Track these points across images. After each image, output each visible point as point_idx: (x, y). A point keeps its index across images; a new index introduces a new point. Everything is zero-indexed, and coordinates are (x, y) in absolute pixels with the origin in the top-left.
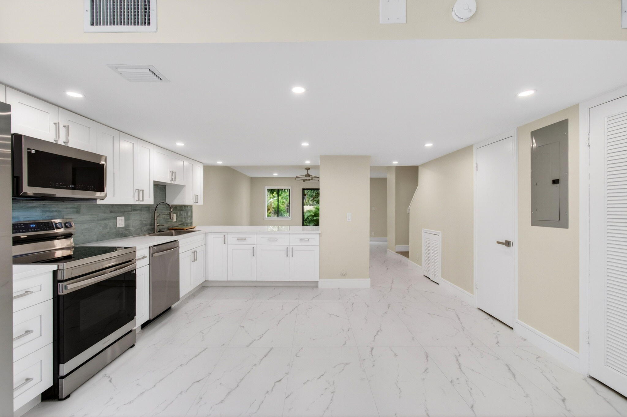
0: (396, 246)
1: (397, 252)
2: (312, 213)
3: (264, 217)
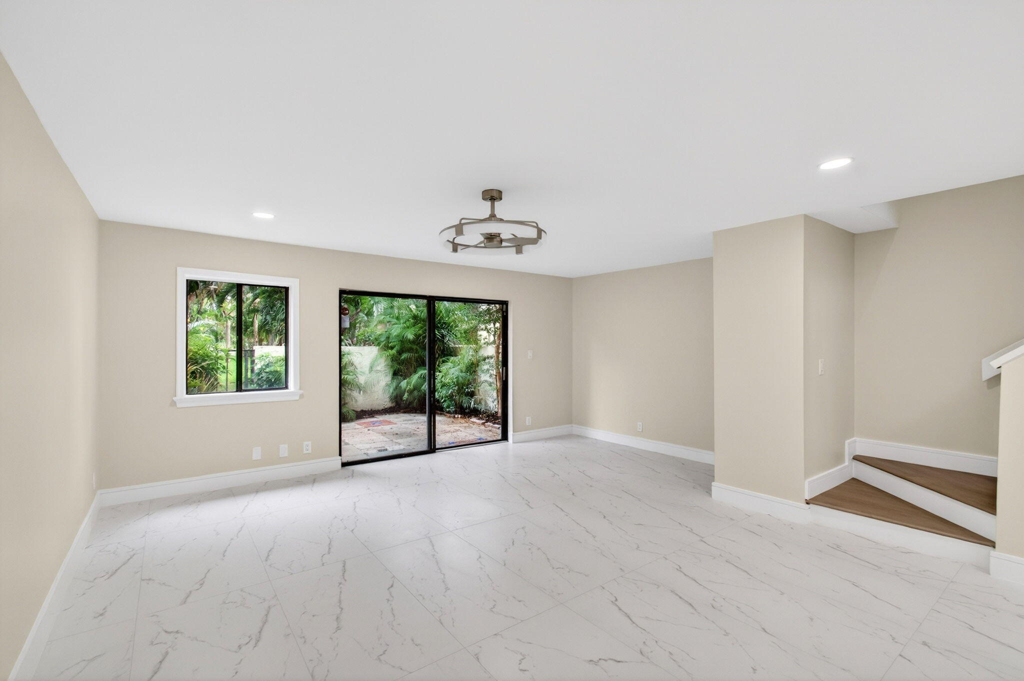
0: (807, 481)
1: (808, 502)
3: (175, 396)
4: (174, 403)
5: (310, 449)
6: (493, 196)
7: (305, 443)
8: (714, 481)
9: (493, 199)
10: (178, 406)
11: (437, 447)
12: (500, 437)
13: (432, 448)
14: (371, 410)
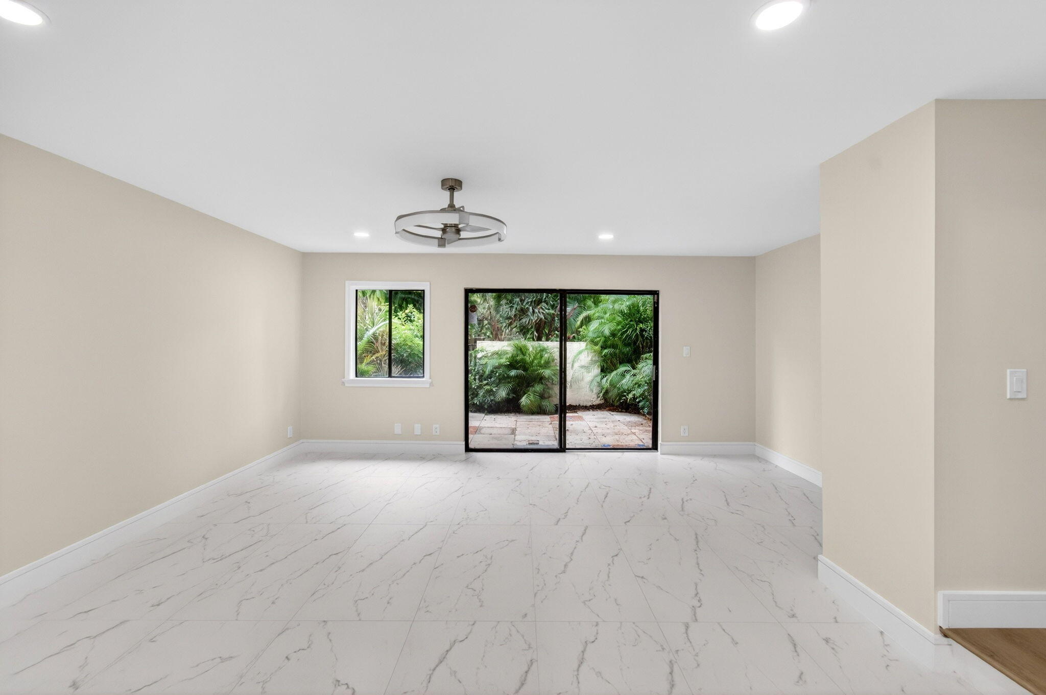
0: (940, 594)
1: (945, 633)
2: (504, 361)
3: (344, 378)
4: (343, 383)
5: (438, 431)
6: (452, 185)
7: (434, 426)
8: (822, 554)
9: (452, 189)
10: (347, 385)
11: (567, 447)
12: (650, 446)
13: (562, 448)
14: (579, 405)
